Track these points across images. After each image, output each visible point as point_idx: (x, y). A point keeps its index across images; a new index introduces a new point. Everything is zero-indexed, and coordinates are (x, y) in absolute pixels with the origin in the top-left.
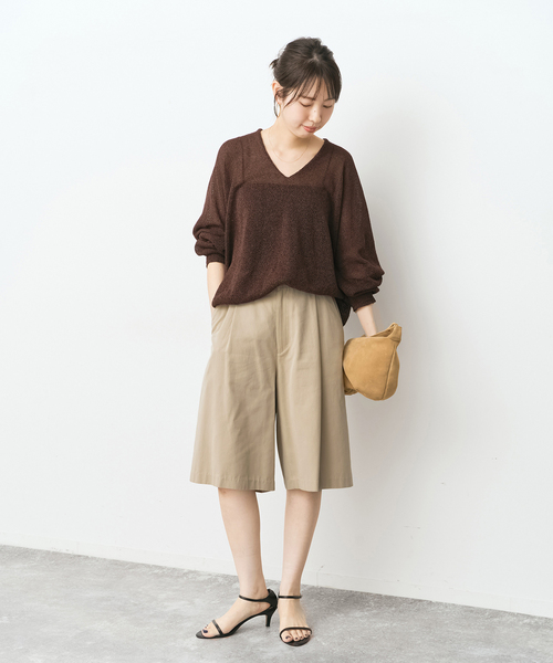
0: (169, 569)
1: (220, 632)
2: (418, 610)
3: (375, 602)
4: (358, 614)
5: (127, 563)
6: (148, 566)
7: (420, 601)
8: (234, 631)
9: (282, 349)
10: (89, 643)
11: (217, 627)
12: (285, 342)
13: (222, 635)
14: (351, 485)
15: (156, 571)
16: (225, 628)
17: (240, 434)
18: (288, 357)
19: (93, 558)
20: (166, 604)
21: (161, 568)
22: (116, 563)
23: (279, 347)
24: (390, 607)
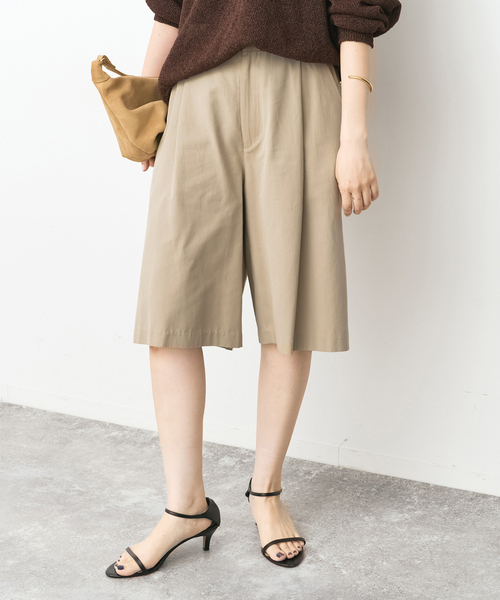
0: (132, 431)
1: (142, 566)
2: (482, 511)
3: (421, 497)
4: (394, 516)
5: (76, 419)
6: (103, 425)
7: (484, 496)
8: (160, 565)
9: (251, 141)
10: (10, 562)
11: (136, 559)
12: (255, 132)
13: (144, 571)
14: (345, 347)
15: (114, 434)
16: (148, 560)
17: (193, 268)
18: (260, 154)
19: (30, 409)
20: (124, 492)
21: (121, 428)
22: (60, 419)
23: (245, 140)
24: (442, 504)
